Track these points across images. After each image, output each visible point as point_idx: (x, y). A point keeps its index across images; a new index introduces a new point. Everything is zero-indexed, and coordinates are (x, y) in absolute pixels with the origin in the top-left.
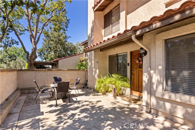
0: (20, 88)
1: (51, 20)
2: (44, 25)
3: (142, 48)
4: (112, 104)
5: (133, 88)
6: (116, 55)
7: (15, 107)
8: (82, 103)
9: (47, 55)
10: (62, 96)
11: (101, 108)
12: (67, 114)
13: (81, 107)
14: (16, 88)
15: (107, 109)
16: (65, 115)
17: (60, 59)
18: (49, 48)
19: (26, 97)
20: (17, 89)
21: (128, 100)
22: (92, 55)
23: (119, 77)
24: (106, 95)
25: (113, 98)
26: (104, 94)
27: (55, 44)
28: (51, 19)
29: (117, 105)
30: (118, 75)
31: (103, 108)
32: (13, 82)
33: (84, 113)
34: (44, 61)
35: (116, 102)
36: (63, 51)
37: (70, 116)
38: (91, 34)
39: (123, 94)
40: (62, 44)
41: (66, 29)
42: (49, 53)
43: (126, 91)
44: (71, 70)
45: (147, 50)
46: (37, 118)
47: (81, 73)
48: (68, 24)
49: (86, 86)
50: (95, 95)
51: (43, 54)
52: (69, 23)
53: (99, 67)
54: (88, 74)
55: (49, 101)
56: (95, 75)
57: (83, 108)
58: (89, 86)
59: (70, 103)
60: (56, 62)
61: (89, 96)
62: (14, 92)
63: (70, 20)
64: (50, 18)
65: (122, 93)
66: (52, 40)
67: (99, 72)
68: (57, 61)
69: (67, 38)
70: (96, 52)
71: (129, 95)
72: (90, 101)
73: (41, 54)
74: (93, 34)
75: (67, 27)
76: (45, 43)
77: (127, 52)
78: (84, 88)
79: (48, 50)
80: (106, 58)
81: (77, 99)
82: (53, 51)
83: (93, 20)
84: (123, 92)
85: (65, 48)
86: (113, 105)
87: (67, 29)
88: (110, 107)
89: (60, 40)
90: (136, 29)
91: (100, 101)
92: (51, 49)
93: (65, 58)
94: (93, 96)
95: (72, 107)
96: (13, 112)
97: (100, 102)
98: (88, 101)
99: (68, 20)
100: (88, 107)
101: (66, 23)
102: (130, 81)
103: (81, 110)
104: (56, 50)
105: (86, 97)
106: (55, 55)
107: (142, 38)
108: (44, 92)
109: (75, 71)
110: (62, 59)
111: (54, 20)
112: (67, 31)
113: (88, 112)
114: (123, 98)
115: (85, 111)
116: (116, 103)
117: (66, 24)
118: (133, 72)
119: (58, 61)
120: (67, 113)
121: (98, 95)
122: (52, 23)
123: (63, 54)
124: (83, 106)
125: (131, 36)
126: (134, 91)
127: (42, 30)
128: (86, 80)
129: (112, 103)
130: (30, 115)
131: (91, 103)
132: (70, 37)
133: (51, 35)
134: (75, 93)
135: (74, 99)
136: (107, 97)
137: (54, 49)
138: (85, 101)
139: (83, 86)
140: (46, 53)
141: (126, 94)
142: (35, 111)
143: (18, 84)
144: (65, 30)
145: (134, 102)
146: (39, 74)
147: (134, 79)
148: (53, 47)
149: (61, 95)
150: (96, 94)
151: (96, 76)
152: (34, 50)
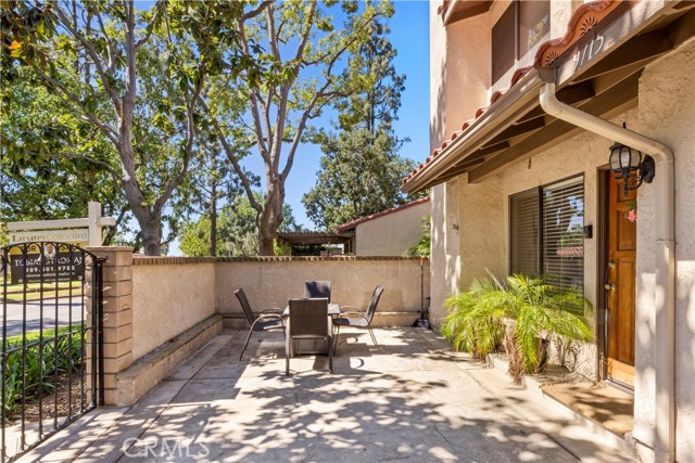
0: (222, 312)
1: (326, 95)
2: (306, 115)
3: (618, 148)
4: (488, 405)
5: (612, 344)
6: (537, 192)
7: (187, 364)
8: (371, 380)
9: (331, 210)
10: (318, 347)
11: (426, 414)
12: (296, 410)
13: (355, 395)
14: (212, 311)
15: (447, 421)
16: (288, 413)
17: (359, 222)
18: (335, 186)
19: (230, 337)
20: (216, 313)
21: (567, 399)
22: (442, 197)
23: (538, 288)
24: (485, 362)
25: (509, 379)
26: (480, 358)
27: (354, 170)
28: (326, 91)
29: (508, 411)
30: (531, 282)
31: (436, 413)
32: (197, 295)
33: (353, 418)
34: (323, 228)
35: (512, 398)
36: (381, 191)
37: (301, 419)
38: (440, 116)
39: (563, 366)
40: (378, 169)
41: (392, 115)
42: (338, 204)
43: (581, 358)
44: (370, 258)
45: (651, 150)
46: (213, 404)
47: (410, 270)
48: (399, 95)
49: (423, 317)
50: (440, 358)
51: (320, 209)
52: (403, 89)
53: (462, 246)
54: (429, 274)
55: (278, 357)
56: (450, 279)
57: (362, 398)
58: (433, 320)
59: (332, 373)
60: (349, 230)
61: (414, 357)
62: (204, 321)
63: (405, 78)
64: (323, 89)
65: (563, 362)
66: (345, 161)
67: (462, 267)
68: (352, 229)
69: (399, 143)
70: (453, 188)
71: (593, 377)
72: (404, 378)
73: (315, 209)
74: (443, 115)
75: (395, 105)
76: (323, 172)
77: (583, 174)
78: (415, 324)
79: (334, 193)
80: (496, 206)
81: (363, 363)
82: (347, 196)
83: (445, 60)
84: (566, 359)
85: (387, 181)
86: (485, 409)
87: (395, 112)
88: (469, 416)
89: (371, 156)
90: (560, 52)
91: (442, 385)
92: (341, 188)
93: (378, 216)
94: (429, 360)
95: (327, 388)
96: (177, 376)
97: (439, 390)
98: (395, 378)
99: (399, 82)
100: (380, 400)
101: (393, 90)
102: (595, 310)
103: (346, 405)
104: (356, 193)
105: (403, 359)
106: (356, 208)
107: (635, 94)
108: (262, 330)
109: (384, 262)
110: (368, 220)
111: (337, 94)
112: (397, 119)
113: (367, 418)
114: (548, 388)
115: (358, 414)
116: (509, 402)
117: (393, 96)
118: (613, 266)
119: (354, 229)
120: (297, 407)
121: (451, 359)
122: (333, 105)
123: (381, 201)
124: (365, 391)
125: (537, 98)
126: (617, 359)
127: (300, 133)
128: (425, 296)
129: (489, 400)
130: (203, 392)
131: (401, 386)
132: (408, 140)
133: (341, 144)
134: (370, 342)
135: (355, 362)
136: (488, 370)
137: (351, 187)
138: (385, 377)
139: (412, 318)
140: (329, 205)
141: (580, 369)
142: (222, 381)
143: (218, 300)
144: (388, 119)
145: (593, 417)
146: (268, 272)
147: (617, 303)
148: (349, 182)
149: (316, 343)
150: (449, 354)
151: (454, 282)
152: (271, 199)
